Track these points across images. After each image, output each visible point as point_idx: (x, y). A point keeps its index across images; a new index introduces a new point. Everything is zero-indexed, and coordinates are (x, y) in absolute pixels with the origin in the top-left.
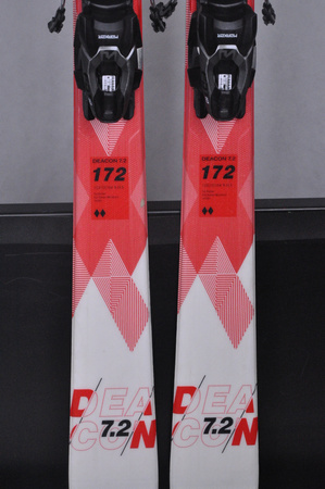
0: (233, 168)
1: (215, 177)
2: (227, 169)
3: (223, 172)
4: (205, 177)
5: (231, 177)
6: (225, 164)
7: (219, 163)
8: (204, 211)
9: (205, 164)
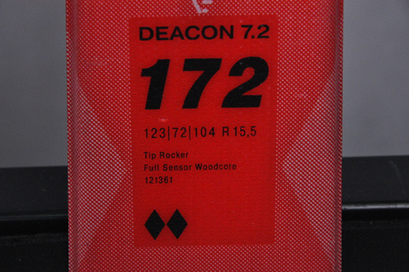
0: (261, 69)
1: (192, 101)
2: (236, 70)
3: (221, 84)
4: (154, 101)
5: (255, 102)
6: (230, 51)
7: (204, 49)
8: (154, 225)
9: (154, 52)
